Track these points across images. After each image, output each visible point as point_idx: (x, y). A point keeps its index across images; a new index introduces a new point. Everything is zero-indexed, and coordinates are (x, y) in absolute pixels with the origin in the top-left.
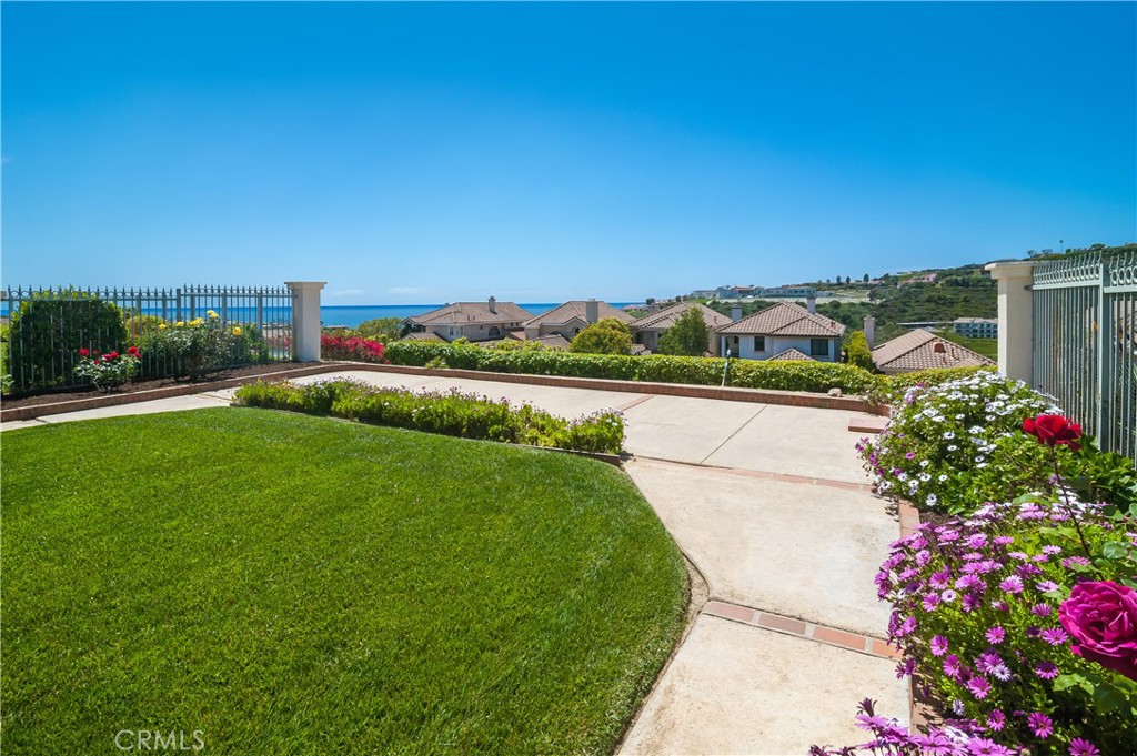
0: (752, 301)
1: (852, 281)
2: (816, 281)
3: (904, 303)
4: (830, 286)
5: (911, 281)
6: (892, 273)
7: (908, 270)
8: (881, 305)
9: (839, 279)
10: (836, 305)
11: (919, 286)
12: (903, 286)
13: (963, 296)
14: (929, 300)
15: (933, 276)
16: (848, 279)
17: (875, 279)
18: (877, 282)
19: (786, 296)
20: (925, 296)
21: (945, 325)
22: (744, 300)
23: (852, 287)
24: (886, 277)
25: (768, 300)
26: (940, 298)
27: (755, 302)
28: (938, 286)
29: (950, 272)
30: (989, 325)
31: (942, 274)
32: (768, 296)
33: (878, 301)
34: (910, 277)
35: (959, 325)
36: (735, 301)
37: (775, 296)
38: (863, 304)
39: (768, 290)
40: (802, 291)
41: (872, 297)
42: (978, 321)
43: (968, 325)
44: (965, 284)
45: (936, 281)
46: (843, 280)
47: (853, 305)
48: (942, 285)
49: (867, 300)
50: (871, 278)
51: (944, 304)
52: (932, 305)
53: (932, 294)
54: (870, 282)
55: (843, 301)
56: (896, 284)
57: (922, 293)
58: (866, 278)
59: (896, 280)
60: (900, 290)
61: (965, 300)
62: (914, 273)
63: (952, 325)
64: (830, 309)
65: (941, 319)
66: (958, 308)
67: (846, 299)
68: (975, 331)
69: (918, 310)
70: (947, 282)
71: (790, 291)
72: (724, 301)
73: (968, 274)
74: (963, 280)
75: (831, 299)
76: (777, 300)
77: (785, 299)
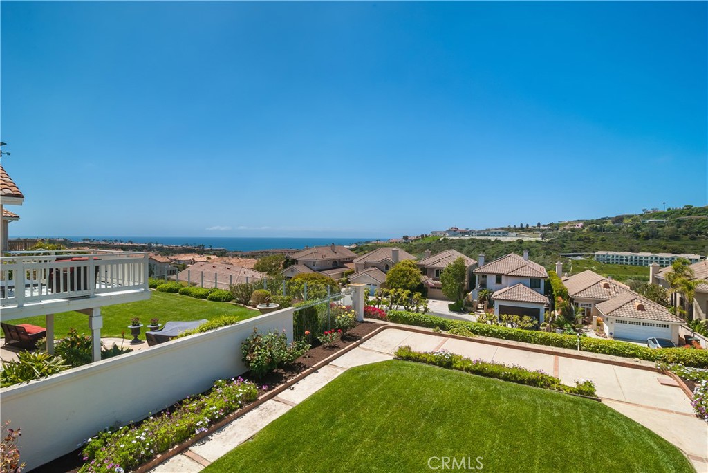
0: (468, 238)
2: (507, 226)
3: (563, 241)
4: (516, 230)
5: (567, 227)
6: (556, 222)
7: (565, 220)
8: (549, 242)
9: (522, 225)
10: (521, 242)
11: (573, 230)
12: (562, 231)
13: (600, 237)
14: (579, 240)
15: (581, 224)
16: (527, 225)
17: (544, 226)
18: (546, 227)
19: (489, 236)
20: (576, 237)
21: (589, 255)
22: (463, 238)
23: (530, 230)
24: (552, 224)
25: (478, 238)
26: (586, 238)
27: (470, 239)
28: (584, 231)
29: (593, 222)
30: (617, 256)
31: (587, 223)
32: (478, 236)
33: (547, 240)
34: (566, 224)
35: (598, 256)
36: (458, 238)
37: (482, 236)
38: (537, 242)
39: (478, 232)
40: (499, 233)
41: (543, 237)
42: (611, 253)
43: (604, 256)
44: (602, 229)
45: (583, 227)
46: (524, 226)
47: (531, 242)
48: (587, 230)
49: (540, 239)
50: (542, 225)
51: (588, 242)
52: (581, 243)
53: (581, 235)
54: (541, 227)
55: (525, 239)
56: (558, 229)
57: (574, 235)
58: (539, 225)
59: (558, 226)
60: (561, 233)
61: (603, 240)
62: (569, 222)
63: (594, 255)
64: (517, 244)
65: (587, 252)
66: (598, 244)
67: (527, 238)
68: (608, 259)
69: (572, 246)
70: (590, 228)
71: (492, 233)
72: (451, 238)
73: (603, 223)
74: (601, 227)
75: (517, 238)
76: (483, 238)
77: (489, 238)
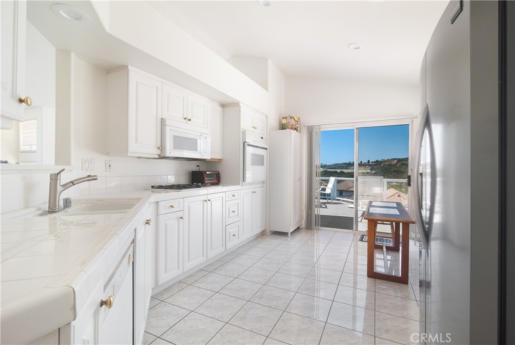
1: (363, 163)
2: (348, 162)
3: (384, 172)
5: (387, 163)
6: (380, 160)
7: (386, 159)
11: (390, 165)
12: (384, 165)
14: (394, 172)
15: (396, 161)
17: (372, 162)
19: (336, 169)
20: (392, 170)
23: (363, 165)
24: (377, 161)
25: (329, 170)
26: (398, 170)
27: (324, 171)
28: (398, 165)
29: (403, 160)
31: (399, 160)
32: (329, 169)
33: (374, 172)
34: (386, 161)
37: (331, 168)
38: (367, 173)
40: (343, 167)
41: (371, 169)
45: (397, 163)
47: (363, 173)
49: (369, 171)
50: (370, 161)
53: (395, 169)
54: (370, 163)
56: (381, 165)
57: (391, 168)
58: (369, 161)
59: (381, 162)
60: (383, 167)
62: (388, 160)
66: (406, 175)
70: (401, 164)
71: (338, 167)
76: (332, 170)
77: (336, 170)
